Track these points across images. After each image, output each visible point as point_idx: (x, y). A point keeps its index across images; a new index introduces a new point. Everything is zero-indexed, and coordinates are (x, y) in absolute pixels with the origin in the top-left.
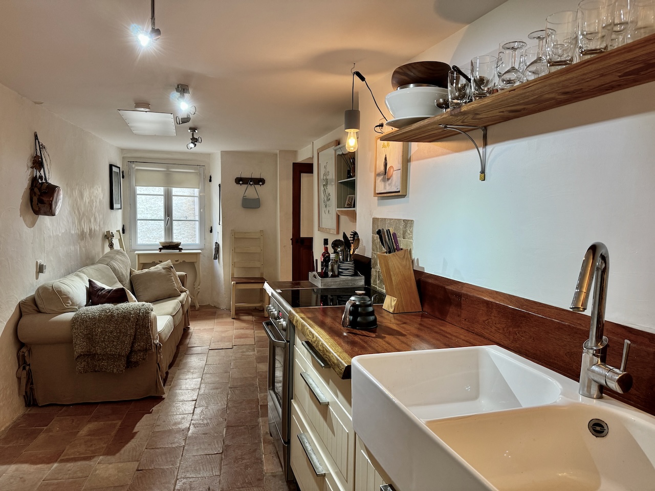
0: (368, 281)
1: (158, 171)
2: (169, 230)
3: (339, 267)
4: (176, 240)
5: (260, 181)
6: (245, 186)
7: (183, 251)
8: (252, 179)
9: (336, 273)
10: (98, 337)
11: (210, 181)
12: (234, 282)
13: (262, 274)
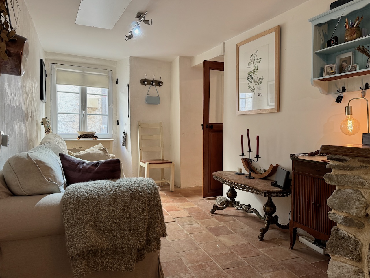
1: (75, 72)
2: (84, 122)
4: (90, 130)
5: (159, 83)
6: (148, 86)
8: (153, 81)
10: (102, 225)
11: (117, 83)
12: (147, 163)
13: (163, 157)
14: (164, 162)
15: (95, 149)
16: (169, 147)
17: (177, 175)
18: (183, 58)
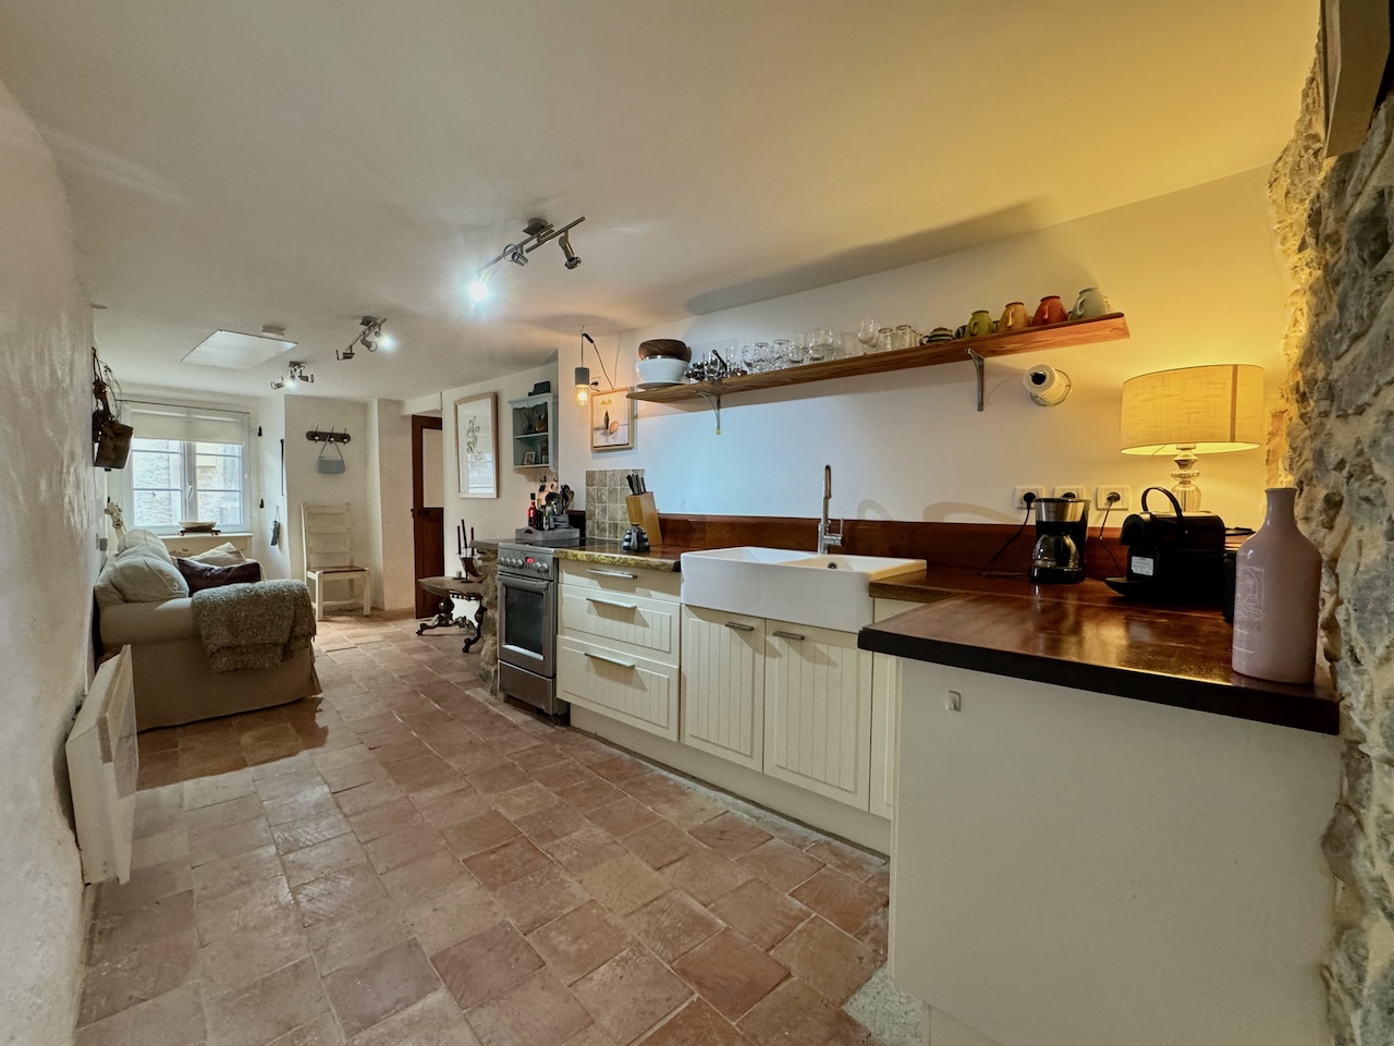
0: (583, 534)
1: (172, 417)
2: (191, 505)
3: (555, 520)
4: (203, 519)
5: (343, 438)
6: (322, 443)
7: (220, 535)
8: (332, 435)
9: (553, 526)
10: (242, 624)
11: (260, 434)
12: (318, 573)
13: (352, 561)
14: (352, 569)
15: (220, 552)
16: (366, 545)
17: (378, 590)
18: (385, 403)
